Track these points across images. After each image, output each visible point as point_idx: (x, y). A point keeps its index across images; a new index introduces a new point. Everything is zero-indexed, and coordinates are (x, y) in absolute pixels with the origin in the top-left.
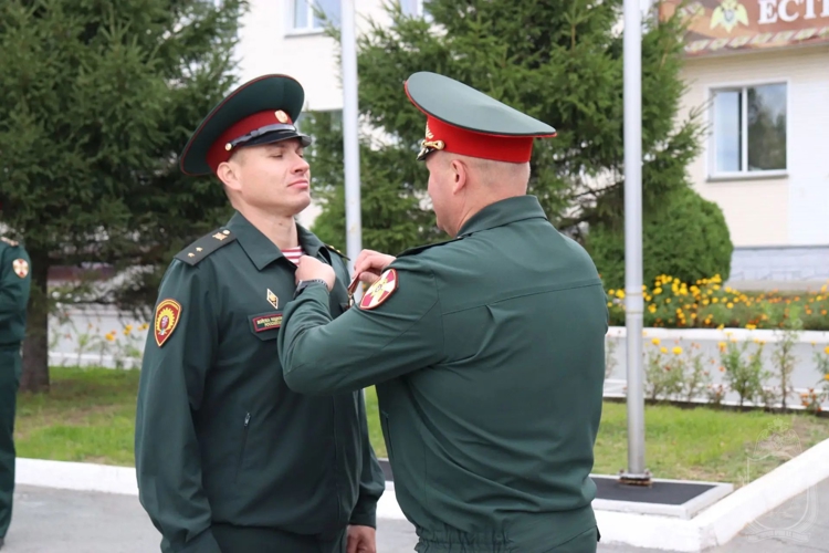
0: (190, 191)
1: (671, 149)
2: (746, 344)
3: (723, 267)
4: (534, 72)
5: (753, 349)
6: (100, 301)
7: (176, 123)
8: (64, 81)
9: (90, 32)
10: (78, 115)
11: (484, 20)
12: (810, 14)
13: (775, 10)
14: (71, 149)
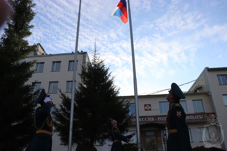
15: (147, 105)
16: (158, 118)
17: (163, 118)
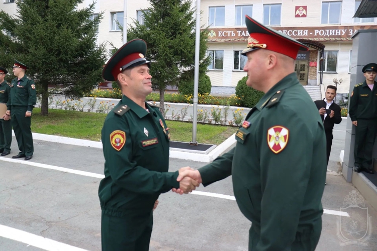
0: (83, 67)
1: (204, 62)
2: (218, 109)
3: (209, 90)
4: (172, 41)
5: (219, 111)
6: (61, 93)
7: (80, 50)
8: (52, 38)
9: (59, 26)
10: (55, 46)
11: (160, 27)
12: (229, 35)
13: (222, 34)
14: (53, 55)
15: (300, 7)
16: (316, 31)
17: (325, 31)
